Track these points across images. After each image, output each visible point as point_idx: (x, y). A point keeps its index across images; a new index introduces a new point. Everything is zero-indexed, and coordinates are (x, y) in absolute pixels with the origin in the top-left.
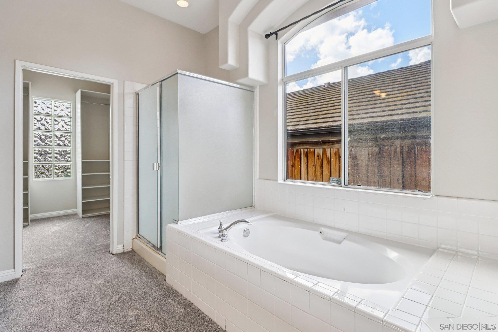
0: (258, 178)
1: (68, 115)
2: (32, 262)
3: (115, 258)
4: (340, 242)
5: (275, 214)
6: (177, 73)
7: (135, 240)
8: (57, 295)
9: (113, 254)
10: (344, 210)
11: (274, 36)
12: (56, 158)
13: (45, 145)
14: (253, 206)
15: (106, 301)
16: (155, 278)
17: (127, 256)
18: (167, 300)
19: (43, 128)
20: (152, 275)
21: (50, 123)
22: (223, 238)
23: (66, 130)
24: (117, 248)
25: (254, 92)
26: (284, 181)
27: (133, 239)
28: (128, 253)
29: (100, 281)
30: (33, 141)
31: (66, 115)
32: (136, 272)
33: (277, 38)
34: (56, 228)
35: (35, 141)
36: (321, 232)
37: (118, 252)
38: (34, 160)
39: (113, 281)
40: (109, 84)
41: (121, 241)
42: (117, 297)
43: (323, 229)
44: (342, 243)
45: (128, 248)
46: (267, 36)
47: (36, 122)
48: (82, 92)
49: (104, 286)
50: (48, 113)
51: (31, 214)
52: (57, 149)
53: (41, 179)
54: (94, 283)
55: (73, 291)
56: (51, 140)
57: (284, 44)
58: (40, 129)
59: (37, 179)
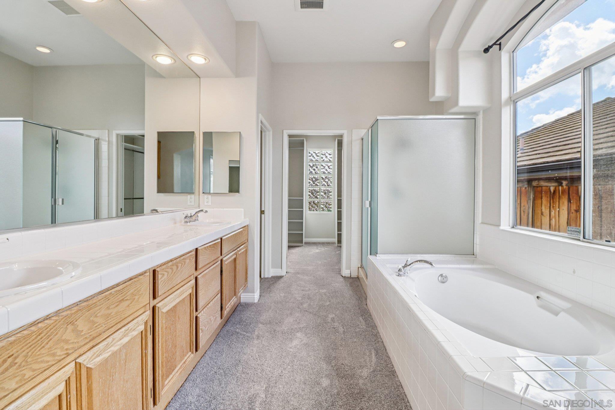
0: (480, 222)
1: (330, 160)
2: (294, 269)
3: (342, 279)
4: (556, 314)
5: (496, 267)
6: (378, 120)
7: (360, 268)
8: (297, 291)
9: (342, 276)
10: (574, 272)
11: (496, 47)
12: (322, 196)
13: (315, 186)
14: (474, 255)
15: (321, 303)
16: (360, 301)
17: (351, 280)
18: (359, 317)
19: (314, 172)
20: (359, 298)
21: (319, 168)
22: (400, 273)
23: (329, 173)
24: (346, 272)
25: (476, 119)
26: (513, 227)
27: (358, 268)
28: (353, 278)
29: (324, 291)
30: (308, 183)
31: (329, 160)
32: (351, 292)
33: (500, 49)
34: (317, 251)
35: (309, 183)
36: (538, 297)
37: (346, 276)
38: (308, 197)
39: (331, 294)
40: (341, 134)
41: (349, 267)
42: (328, 303)
43: (542, 294)
44: (559, 315)
45: (354, 275)
46: (486, 50)
47: (310, 168)
48: (338, 140)
49: (325, 295)
50: (317, 160)
51: (305, 238)
52: (323, 188)
53: (312, 212)
54: (320, 291)
55: (306, 291)
56: (319, 181)
57: (513, 52)
58: (312, 173)
59: (310, 212)
